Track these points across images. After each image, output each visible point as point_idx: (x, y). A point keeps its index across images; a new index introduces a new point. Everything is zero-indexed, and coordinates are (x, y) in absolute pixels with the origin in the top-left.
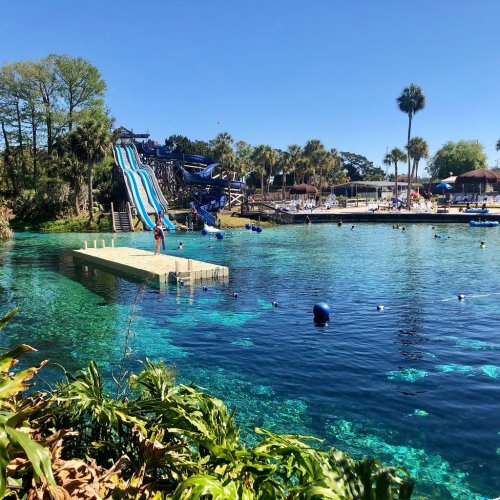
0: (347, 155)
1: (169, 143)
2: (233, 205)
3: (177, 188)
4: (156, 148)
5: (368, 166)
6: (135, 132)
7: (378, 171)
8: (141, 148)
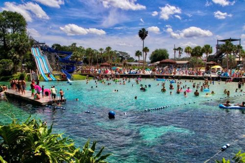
0: (121, 52)
1: (53, 47)
2: (78, 70)
3: (56, 64)
4: (48, 48)
5: (128, 56)
6: (40, 42)
7: (132, 58)
8: (42, 49)
